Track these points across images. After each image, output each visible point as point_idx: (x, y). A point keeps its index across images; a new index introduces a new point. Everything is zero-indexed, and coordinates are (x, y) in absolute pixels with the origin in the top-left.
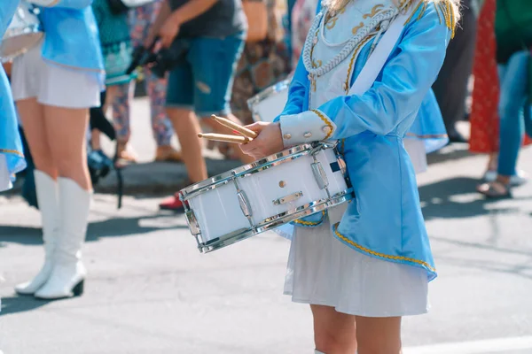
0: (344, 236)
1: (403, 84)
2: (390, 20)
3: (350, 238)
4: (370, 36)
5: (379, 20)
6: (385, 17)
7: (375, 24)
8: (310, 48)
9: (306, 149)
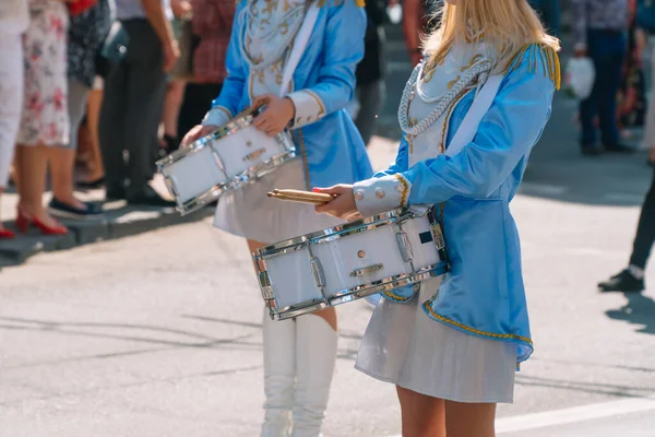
0: (445, 317)
1: (494, 141)
2: (488, 71)
3: (453, 318)
4: (466, 90)
5: (474, 73)
6: (482, 69)
7: (471, 77)
8: (406, 104)
9: (392, 217)
